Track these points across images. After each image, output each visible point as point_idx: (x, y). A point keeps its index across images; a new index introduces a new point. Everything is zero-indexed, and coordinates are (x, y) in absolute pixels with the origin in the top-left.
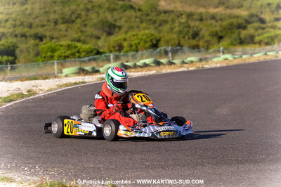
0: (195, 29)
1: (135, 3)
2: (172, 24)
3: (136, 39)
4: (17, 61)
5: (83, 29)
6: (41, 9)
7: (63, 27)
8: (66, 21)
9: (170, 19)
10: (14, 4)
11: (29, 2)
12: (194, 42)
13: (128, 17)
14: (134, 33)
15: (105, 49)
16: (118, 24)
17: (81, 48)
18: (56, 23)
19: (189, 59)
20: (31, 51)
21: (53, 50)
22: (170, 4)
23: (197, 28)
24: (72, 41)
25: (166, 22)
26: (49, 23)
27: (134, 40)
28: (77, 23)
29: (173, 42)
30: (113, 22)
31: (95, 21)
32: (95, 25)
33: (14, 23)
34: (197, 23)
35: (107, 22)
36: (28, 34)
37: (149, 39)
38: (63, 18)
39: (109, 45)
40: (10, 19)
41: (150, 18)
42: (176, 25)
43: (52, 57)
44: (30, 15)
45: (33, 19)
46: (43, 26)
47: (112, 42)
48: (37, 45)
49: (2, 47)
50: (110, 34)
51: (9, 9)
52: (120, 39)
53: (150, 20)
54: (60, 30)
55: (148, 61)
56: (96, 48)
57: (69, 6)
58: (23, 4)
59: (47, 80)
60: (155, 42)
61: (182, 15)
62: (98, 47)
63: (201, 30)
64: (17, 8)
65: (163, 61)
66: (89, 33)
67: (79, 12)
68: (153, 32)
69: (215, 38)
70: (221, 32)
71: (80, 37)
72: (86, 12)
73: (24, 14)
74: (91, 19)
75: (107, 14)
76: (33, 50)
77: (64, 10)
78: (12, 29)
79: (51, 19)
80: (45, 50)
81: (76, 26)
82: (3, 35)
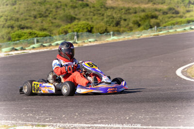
0: (117, 20)
1: (91, 2)
3: (77, 27)
5: (54, 21)
6: (25, 8)
7: (39, 20)
8: (41, 16)
10: (7, 5)
11: (18, 3)
13: (85, 12)
16: (77, 17)
17: (39, 34)
18: (35, 17)
22: (114, 2)
26: (30, 18)
27: (75, 28)
28: (49, 17)
29: (102, 29)
30: (75, 16)
31: (61, 15)
32: (61, 18)
33: (6, 18)
34: (133, 15)
36: (14, 25)
37: (85, 27)
38: (40, 14)
40: (4, 15)
41: (100, 12)
44: (17, 12)
45: (20, 15)
46: (26, 19)
47: (61, 30)
51: (3, 8)
53: (100, 14)
54: (38, 22)
56: (49, 34)
57: (45, 5)
58: (13, 5)
60: (89, 29)
61: (122, 9)
64: (9, 8)
66: (57, 24)
67: (51, 10)
72: (56, 9)
73: (14, 12)
74: (59, 14)
75: (70, 10)
76: (6, 37)
77: (41, 8)
78: (4, 22)
79: (32, 15)
80: (14, 36)
81: (48, 19)
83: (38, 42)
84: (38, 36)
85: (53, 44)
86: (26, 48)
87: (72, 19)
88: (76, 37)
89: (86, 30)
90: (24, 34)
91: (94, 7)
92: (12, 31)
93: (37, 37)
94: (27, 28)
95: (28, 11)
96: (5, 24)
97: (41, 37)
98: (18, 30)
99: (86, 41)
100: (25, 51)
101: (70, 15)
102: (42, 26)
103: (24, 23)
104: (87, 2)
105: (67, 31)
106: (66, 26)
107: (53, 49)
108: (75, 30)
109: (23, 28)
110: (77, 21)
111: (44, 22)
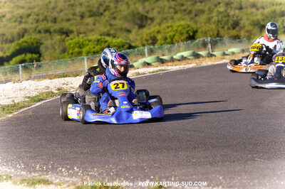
0: (235, 19)
2: (209, 14)
3: (171, 31)
4: (41, 59)
5: (113, 22)
6: (65, 2)
7: (90, 20)
8: (92, 14)
9: (206, 8)
12: (234, 33)
13: (161, 8)
14: (169, 24)
15: (138, 43)
16: (150, 15)
17: (112, 42)
18: (82, 16)
19: (231, 50)
20: (56, 47)
21: (81, 46)
23: (237, 17)
24: (101, 35)
25: (203, 11)
26: (75, 17)
27: (168, 32)
28: (105, 16)
29: (211, 33)
30: (146, 14)
31: (125, 13)
32: (125, 18)
33: (37, 17)
34: (237, 12)
35: (138, 13)
36: (52, 30)
37: (185, 31)
38: (90, 11)
39: (142, 38)
40: (33, 14)
41: (185, 7)
42: (215, 14)
43: (80, 53)
44: (53, 8)
45: (58, 13)
46: (69, 20)
47: (145, 35)
48: (63, 41)
49: (25, 44)
50: (141, 26)
51: (30, 3)
52: (153, 32)
53: (185, 10)
54: (87, 24)
55: (186, 54)
56: (128, 42)
59: (78, 77)
60: (191, 34)
61: (219, 3)
62: (130, 40)
63: (241, 19)
64: (39, 2)
65: (203, 53)
66: (118, 26)
67: (107, 4)
68: (189, 23)
69: (256, 27)
70: (264, 20)
71: (109, 31)
72: (115, 4)
73: (47, 8)
74: (120, 11)
75: (138, 5)
77: (91, 2)
78: (35, 24)
79: (77, 12)
80: (72, 46)
81: (104, 19)
82: (25, 31)
84: (111, 45)
85: (175, 57)
87: (142, 19)
89: (185, 35)
90: (87, 42)
95: (71, 7)
96: (38, 26)
105: (155, 37)
111: (97, 25)
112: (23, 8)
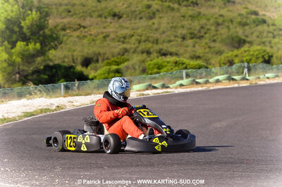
1: (269, 17)
3: (247, 55)
5: (212, 45)
6: (168, 23)
7: (190, 42)
8: (193, 36)
10: (141, 18)
11: (157, 16)
13: (260, 33)
14: (246, 49)
16: (248, 39)
17: (189, 64)
18: (184, 38)
26: (177, 39)
27: (245, 56)
28: (205, 39)
30: (243, 37)
31: (224, 36)
33: (139, 38)
36: (151, 50)
38: (191, 34)
40: (136, 34)
44: (156, 30)
45: (160, 34)
46: (170, 41)
47: (223, 59)
48: (144, 61)
51: (135, 23)
54: (187, 46)
56: (205, 64)
57: (199, 20)
58: (151, 18)
60: (267, 58)
64: (144, 23)
66: (217, 49)
67: (208, 27)
72: (216, 27)
73: (151, 30)
74: (221, 34)
75: (238, 29)
76: (139, 67)
77: (193, 24)
78: (137, 45)
79: (179, 34)
80: (151, 66)
81: (204, 41)
82: (126, 51)
83: (188, 76)
84: (188, 67)
85: (211, 80)
86: (170, 86)
87: (240, 43)
88: (246, 70)
89: (261, 60)
90: (166, 63)
91: (273, 25)
92: (148, 59)
93: (186, 68)
94: (171, 54)
95: (173, 29)
96: (138, 47)
97: (192, 68)
98: (158, 57)
99: (262, 77)
100: (168, 90)
101: (237, 37)
102: (195, 52)
103: (167, 47)
104: (264, 18)
105: (233, 60)
106: (230, 53)
107: (212, 88)
108: (245, 59)
109: (165, 55)
110: (247, 45)
111: (197, 47)
112: (127, 28)
